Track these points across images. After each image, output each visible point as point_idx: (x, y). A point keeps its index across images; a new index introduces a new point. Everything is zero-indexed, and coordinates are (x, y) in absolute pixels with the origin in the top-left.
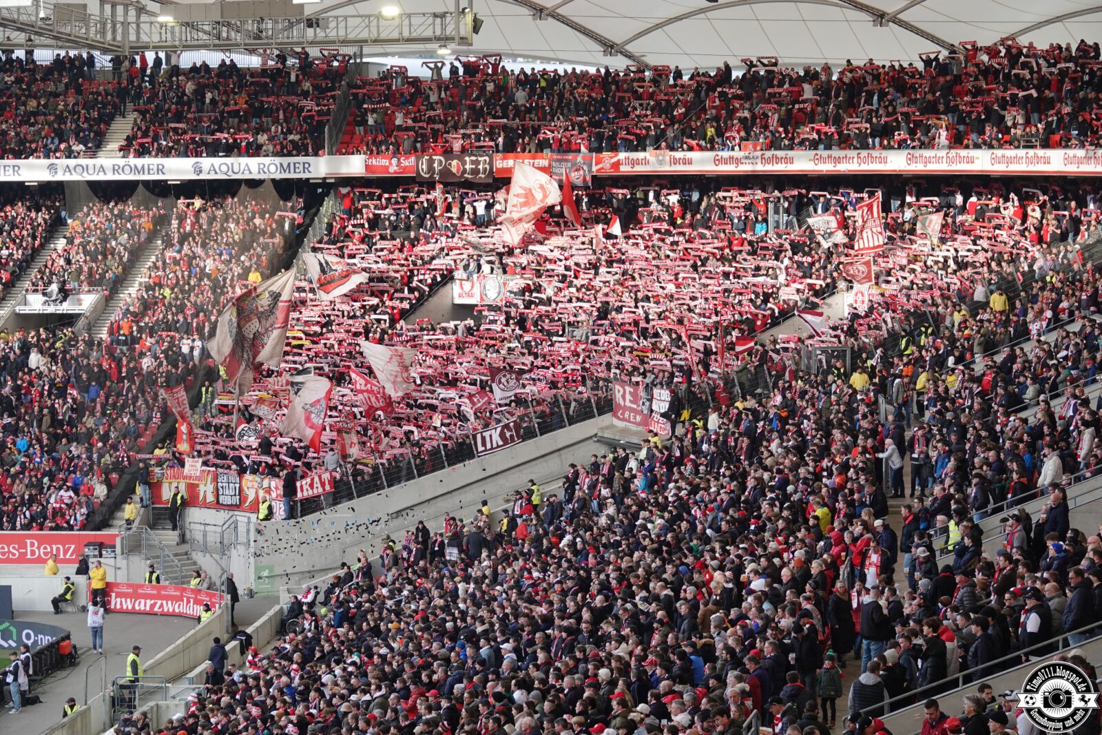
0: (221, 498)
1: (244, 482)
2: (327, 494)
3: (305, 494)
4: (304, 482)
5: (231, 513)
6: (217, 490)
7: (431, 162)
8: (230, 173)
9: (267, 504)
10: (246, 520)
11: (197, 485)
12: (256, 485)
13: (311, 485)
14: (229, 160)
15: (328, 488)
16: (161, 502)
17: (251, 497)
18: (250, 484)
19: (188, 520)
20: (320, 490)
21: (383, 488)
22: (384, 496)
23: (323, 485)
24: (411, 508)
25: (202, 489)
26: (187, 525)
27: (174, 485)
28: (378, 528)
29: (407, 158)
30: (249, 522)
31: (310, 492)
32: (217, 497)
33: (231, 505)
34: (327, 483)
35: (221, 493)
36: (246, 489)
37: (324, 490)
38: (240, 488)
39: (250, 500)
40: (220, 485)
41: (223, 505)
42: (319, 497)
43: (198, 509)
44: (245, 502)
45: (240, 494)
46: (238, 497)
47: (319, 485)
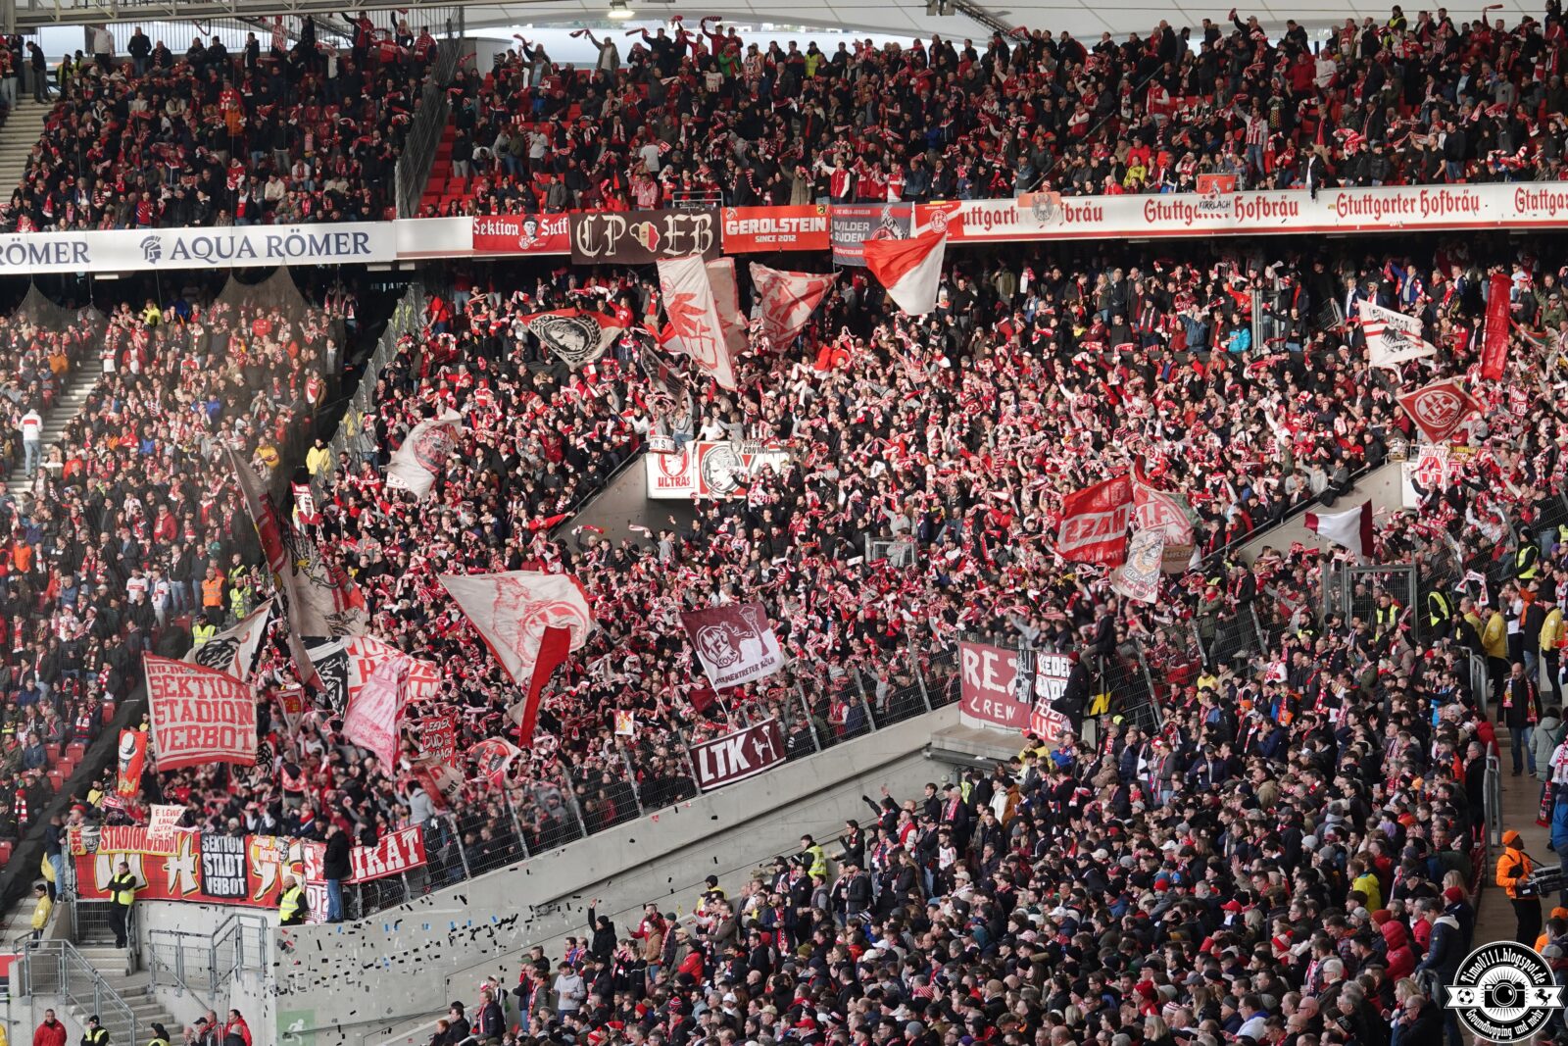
0: (210, 883)
1: (252, 850)
2: (414, 872)
3: (371, 871)
4: (368, 850)
5: (229, 911)
6: (202, 866)
7: (599, 227)
8: (214, 256)
9: (294, 894)
10: (257, 923)
11: (164, 859)
12: (276, 856)
13: (383, 856)
14: (210, 232)
15: (414, 858)
16: (94, 893)
17: (268, 879)
18: (264, 855)
19: (147, 926)
20: (400, 863)
21: (521, 857)
22: (522, 871)
23: (404, 853)
24: (575, 894)
25: (172, 865)
26: (145, 937)
27: (119, 859)
28: (513, 934)
29: (553, 221)
30: (264, 929)
31: (381, 868)
32: (202, 880)
33: (230, 896)
34: (412, 849)
35: (209, 873)
36: (256, 864)
37: (407, 862)
38: (245, 862)
39: (264, 886)
40: (207, 857)
41: (213, 895)
42: (397, 876)
43: (165, 905)
44: (256, 890)
45: (245, 875)
46: (242, 880)
47: (397, 854)
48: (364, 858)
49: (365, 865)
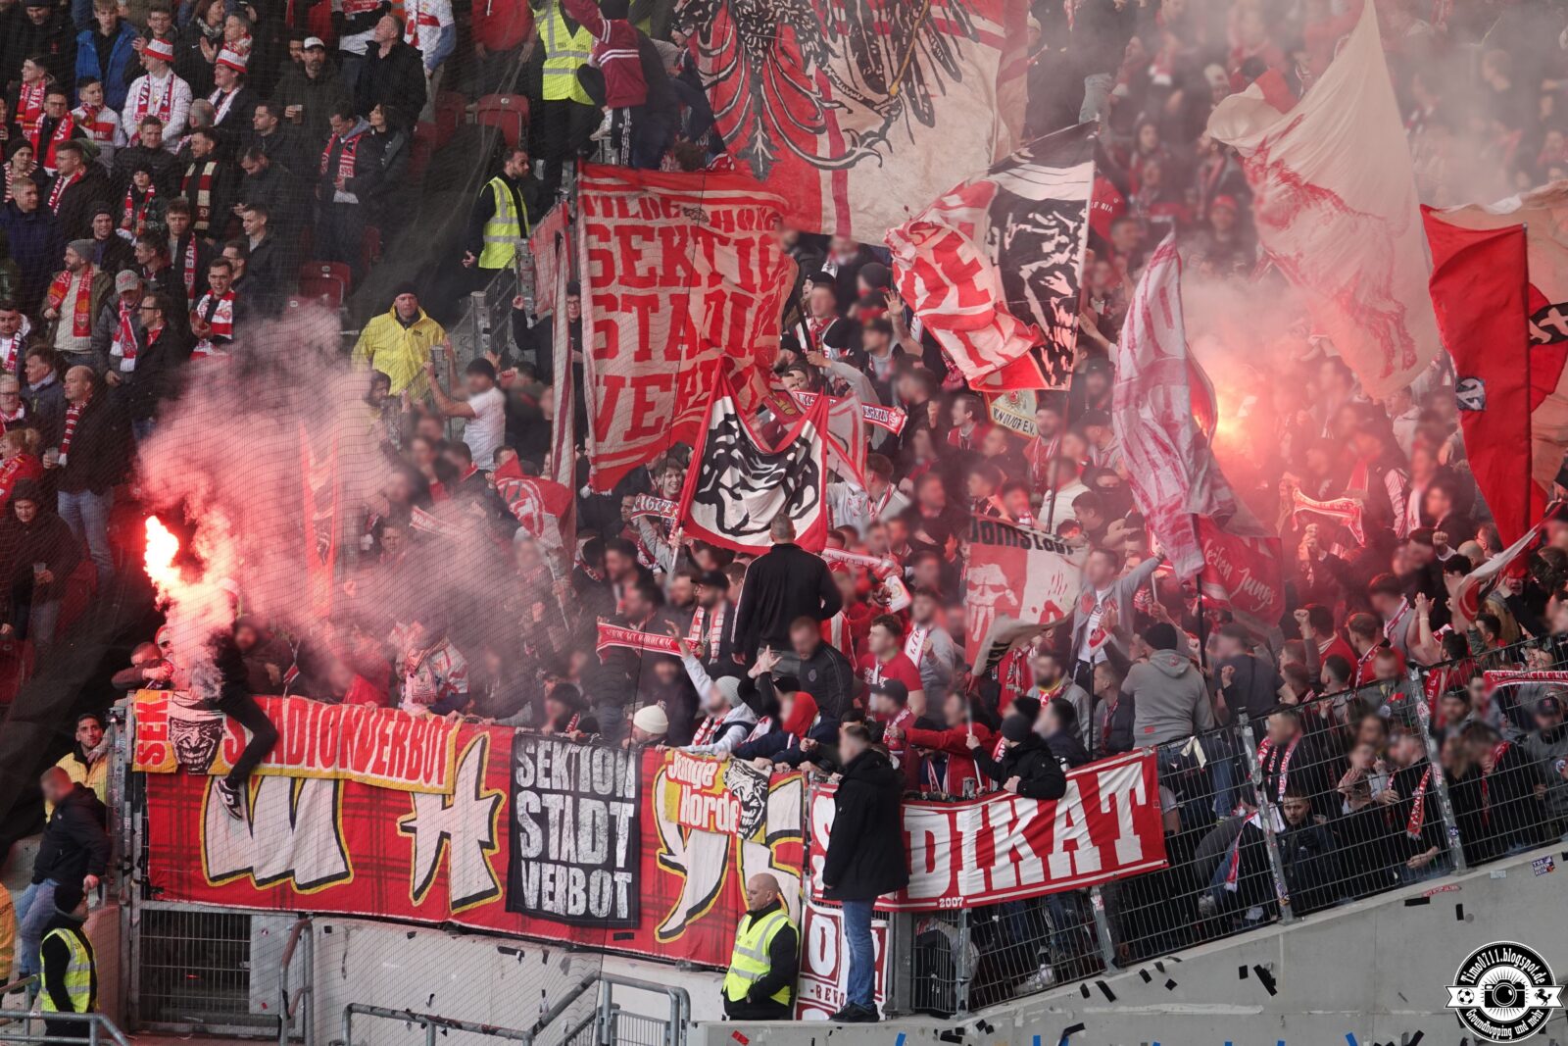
0: (532, 879)
1: (662, 789)
2: (1127, 890)
3: (1003, 876)
4: (1000, 813)
5: (583, 965)
6: (513, 829)
9: (771, 926)
10: (662, 1007)
11: (402, 801)
12: (729, 815)
13: (1039, 836)
15: (1129, 849)
16: (192, 883)
17: (698, 878)
18: (693, 810)
19: (340, 994)
20: (1089, 859)
22: (1444, 906)
23: (1103, 830)
25: (427, 820)
30: (678, 1023)
31: (1032, 870)
32: (511, 867)
33: (585, 922)
34: (1126, 822)
35: (530, 851)
36: (670, 833)
37: (1109, 858)
38: (636, 823)
39: (688, 898)
40: (527, 801)
41: (539, 913)
42: (1081, 897)
43: (399, 933)
44: (665, 909)
45: (635, 861)
46: (623, 879)
47: (1081, 832)
48: (985, 837)
49: (985, 858)
